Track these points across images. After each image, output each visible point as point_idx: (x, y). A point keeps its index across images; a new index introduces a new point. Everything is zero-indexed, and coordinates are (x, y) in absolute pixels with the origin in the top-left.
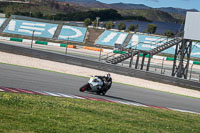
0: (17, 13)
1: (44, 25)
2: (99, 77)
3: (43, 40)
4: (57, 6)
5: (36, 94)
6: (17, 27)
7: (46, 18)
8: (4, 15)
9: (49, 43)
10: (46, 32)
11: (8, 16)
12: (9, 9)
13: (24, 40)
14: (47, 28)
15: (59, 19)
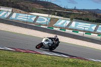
0: (76, 18)
1: (90, 25)
2: (50, 38)
3: (89, 32)
4: (97, 16)
5: (86, 59)
6: (76, 25)
7: (90, 21)
8: (69, 19)
9: (92, 34)
10: (90, 28)
11: (72, 20)
12: (72, 16)
13: (79, 32)
14: (91, 26)
15: (97, 22)
